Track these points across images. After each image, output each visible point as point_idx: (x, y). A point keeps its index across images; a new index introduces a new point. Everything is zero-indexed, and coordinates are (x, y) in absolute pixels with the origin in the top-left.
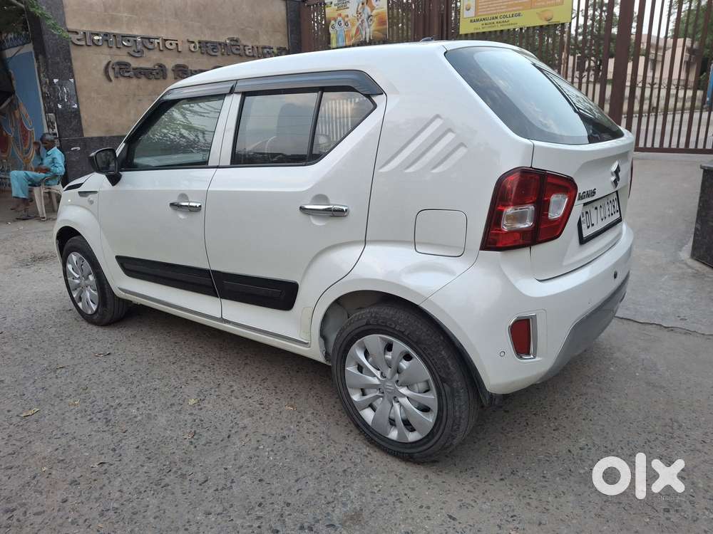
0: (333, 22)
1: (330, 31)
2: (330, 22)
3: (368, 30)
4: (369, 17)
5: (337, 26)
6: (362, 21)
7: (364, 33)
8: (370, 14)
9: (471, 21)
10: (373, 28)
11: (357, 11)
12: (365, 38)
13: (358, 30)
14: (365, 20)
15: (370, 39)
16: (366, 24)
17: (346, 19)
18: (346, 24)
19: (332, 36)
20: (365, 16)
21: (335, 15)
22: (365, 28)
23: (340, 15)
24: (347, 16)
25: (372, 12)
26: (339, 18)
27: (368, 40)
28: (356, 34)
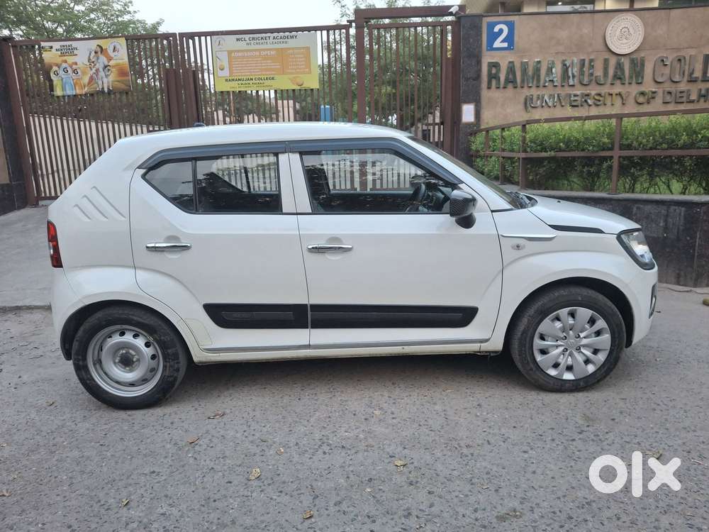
0: (55, 68)
1: (52, 78)
2: (51, 67)
3: (105, 80)
4: (106, 67)
5: (61, 72)
6: (97, 70)
7: (100, 83)
8: (106, 63)
9: (226, 80)
10: (111, 78)
11: (89, 60)
12: (103, 88)
13: (91, 79)
14: (101, 70)
15: (108, 89)
16: (102, 74)
17: (74, 67)
18: (75, 71)
19: (55, 83)
20: (100, 66)
21: (59, 60)
22: (102, 78)
23: (66, 62)
24: (76, 64)
25: (109, 62)
26: (64, 65)
27: (106, 90)
28: (89, 83)
